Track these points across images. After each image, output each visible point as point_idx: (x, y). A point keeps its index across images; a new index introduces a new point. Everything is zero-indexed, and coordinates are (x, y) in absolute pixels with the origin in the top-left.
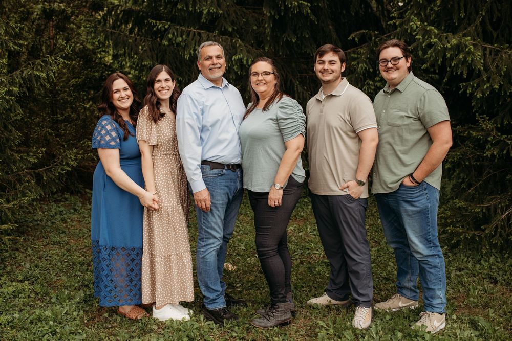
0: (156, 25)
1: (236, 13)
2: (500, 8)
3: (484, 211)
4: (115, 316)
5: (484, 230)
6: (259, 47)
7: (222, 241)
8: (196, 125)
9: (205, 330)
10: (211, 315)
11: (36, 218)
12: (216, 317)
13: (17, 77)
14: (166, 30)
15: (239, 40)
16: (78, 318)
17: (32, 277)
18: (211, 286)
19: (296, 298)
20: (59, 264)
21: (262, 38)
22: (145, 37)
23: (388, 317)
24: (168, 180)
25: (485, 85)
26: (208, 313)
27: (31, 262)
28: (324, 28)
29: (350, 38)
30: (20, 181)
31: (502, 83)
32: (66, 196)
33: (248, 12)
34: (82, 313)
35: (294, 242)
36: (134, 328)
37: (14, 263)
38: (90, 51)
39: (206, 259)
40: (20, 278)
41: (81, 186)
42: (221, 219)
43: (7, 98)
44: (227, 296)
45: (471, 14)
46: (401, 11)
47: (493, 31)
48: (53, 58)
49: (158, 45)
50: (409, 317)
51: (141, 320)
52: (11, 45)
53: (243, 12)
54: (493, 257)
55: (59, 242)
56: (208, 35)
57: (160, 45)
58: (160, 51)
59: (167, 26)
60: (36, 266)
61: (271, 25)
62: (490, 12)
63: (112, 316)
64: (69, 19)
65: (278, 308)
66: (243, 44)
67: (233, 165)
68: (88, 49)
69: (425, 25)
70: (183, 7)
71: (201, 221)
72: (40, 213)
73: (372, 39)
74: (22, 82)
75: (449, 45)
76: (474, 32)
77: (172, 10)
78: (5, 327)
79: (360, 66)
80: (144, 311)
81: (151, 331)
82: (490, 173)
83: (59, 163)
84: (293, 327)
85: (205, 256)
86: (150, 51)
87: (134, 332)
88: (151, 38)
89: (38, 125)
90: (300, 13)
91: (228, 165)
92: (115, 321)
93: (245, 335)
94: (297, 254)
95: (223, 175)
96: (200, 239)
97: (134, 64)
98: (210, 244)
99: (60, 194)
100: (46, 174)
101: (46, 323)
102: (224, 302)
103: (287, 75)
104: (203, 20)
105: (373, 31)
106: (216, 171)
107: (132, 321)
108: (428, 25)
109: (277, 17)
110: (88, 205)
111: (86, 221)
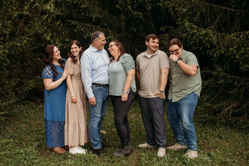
0: (71, 22)
1: (109, 18)
2: (225, 17)
3: (218, 108)
4: (52, 152)
5: (218, 116)
6: (119, 33)
7: (100, 119)
8: (90, 69)
9: (92, 157)
10: (95, 152)
11: (14, 112)
12: (97, 152)
13: (7, 46)
14: (76, 25)
15: (110, 30)
16: (36, 153)
17: (14, 137)
18: (95, 138)
19: (133, 145)
20: (26, 131)
21: (121, 29)
22: (66, 28)
23: (172, 152)
24: (77, 90)
25: (218, 51)
26: (94, 151)
27: (13, 130)
28: (149, 25)
29: (161, 30)
30: (7, 94)
31: (225, 51)
32: (28, 102)
33: (114, 17)
34: (37, 151)
35: (134, 122)
36: (61, 157)
37: (5, 131)
38: (40, 34)
39: (93, 127)
40: (8, 137)
41: (35, 97)
42: (100, 109)
43: (3, 55)
44: (102, 143)
45: (213, 20)
46: (182, 18)
47: (222, 28)
48: (24, 37)
49: (72, 32)
50: (182, 152)
51: (64, 154)
52: (4, 31)
53: (112, 17)
54: (222, 128)
55: (26, 122)
56: (96, 27)
57: (73, 31)
58: (73, 35)
59: (76, 23)
60: (16, 132)
61: (125, 23)
62: (221, 19)
63: (51, 152)
64: (30, 19)
65: (125, 148)
66: (111, 32)
67: (105, 85)
68: (39, 33)
69: (191, 25)
70: (84, 14)
71: (91, 110)
72: (16, 109)
73: (170, 30)
74: (10, 48)
75: (202, 34)
76: (214, 28)
77: (79, 15)
78: (3, 157)
79: (165, 42)
80: (65, 150)
81: (68, 158)
82: (221, 91)
83: (26, 86)
84: (131, 156)
85: (93, 125)
86: (69, 34)
87: (61, 159)
88: (69, 28)
89: (15, 68)
90: (138, 18)
91: (103, 85)
92: (53, 154)
93: (110, 159)
94: (135, 127)
95: (101, 89)
96: (91, 118)
97: (61, 41)
98: (95, 120)
99: (25, 101)
100: (20, 90)
101: (21, 155)
102: (101, 146)
103: (132, 46)
104: (93, 20)
105: (171, 27)
106: (98, 88)
107: (60, 155)
108: (193, 24)
109: (127, 20)
110: (39, 106)
111: (38, 113)
